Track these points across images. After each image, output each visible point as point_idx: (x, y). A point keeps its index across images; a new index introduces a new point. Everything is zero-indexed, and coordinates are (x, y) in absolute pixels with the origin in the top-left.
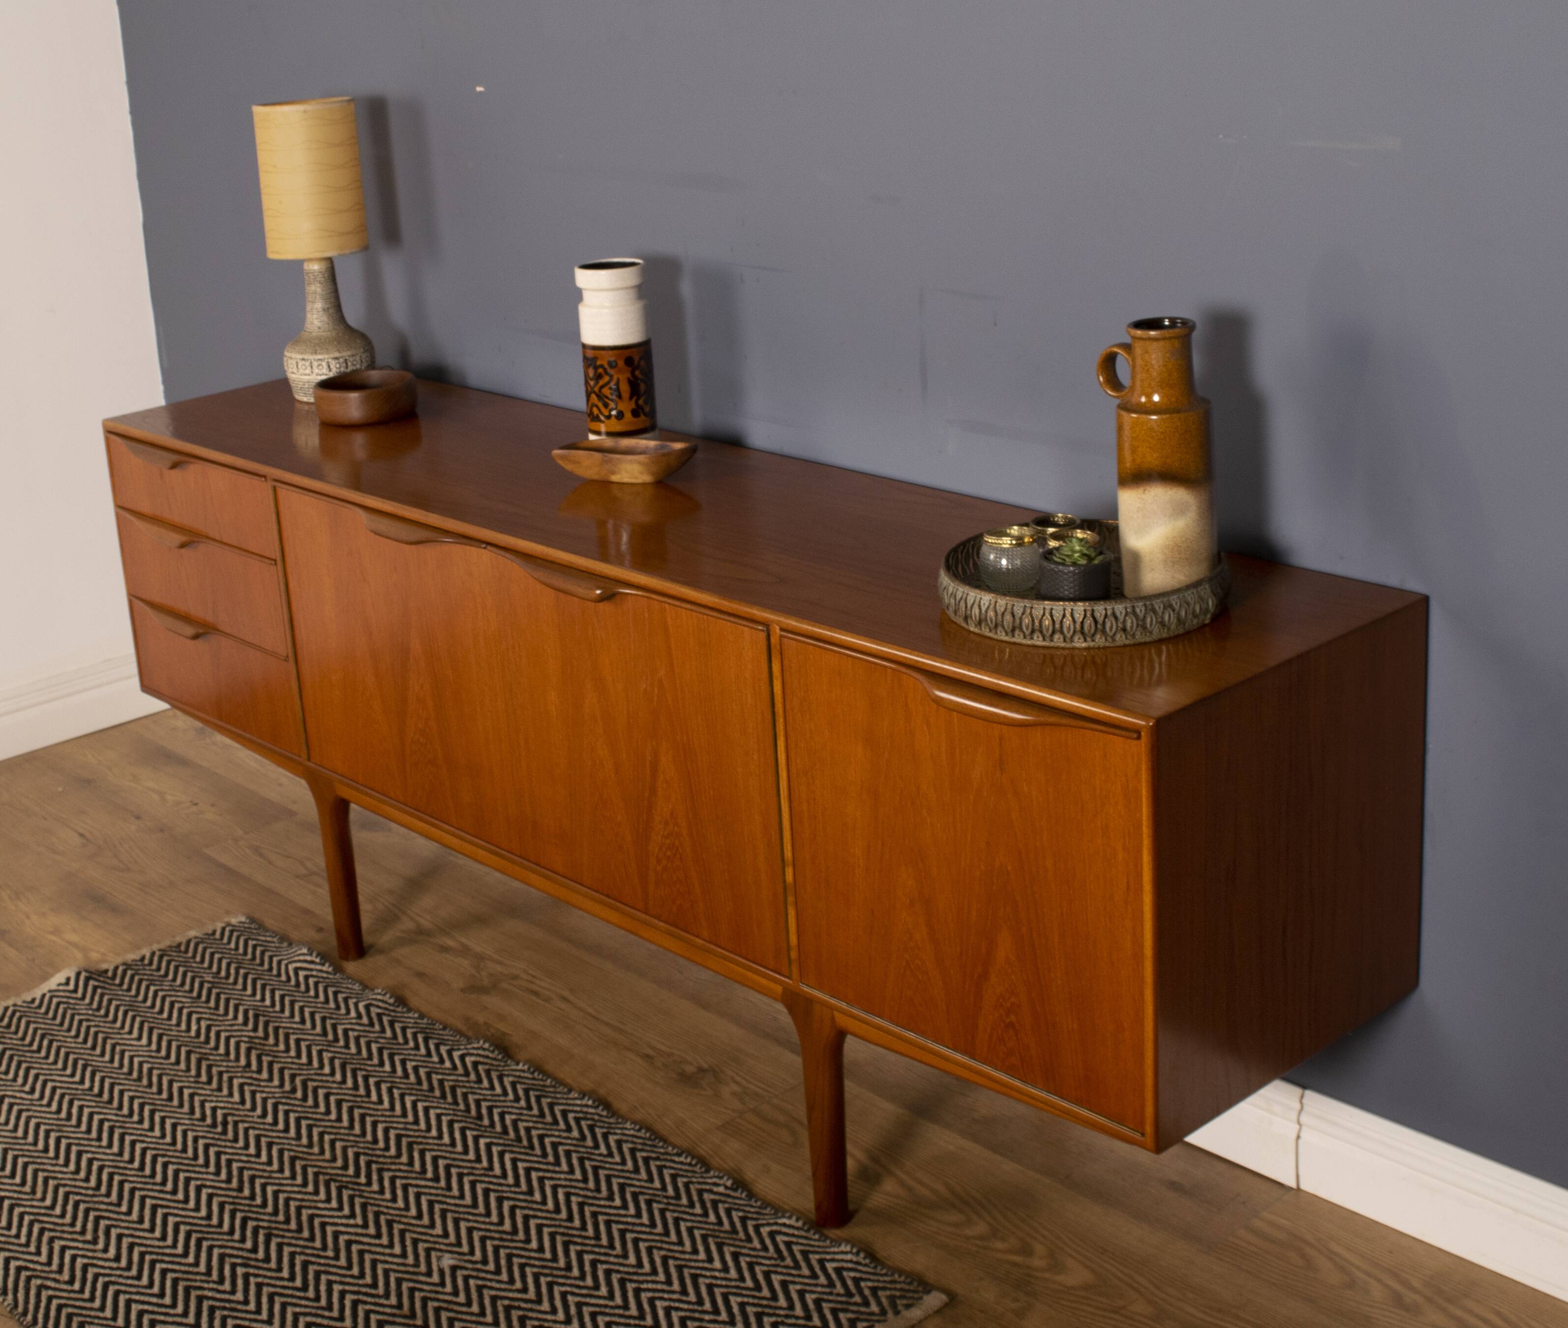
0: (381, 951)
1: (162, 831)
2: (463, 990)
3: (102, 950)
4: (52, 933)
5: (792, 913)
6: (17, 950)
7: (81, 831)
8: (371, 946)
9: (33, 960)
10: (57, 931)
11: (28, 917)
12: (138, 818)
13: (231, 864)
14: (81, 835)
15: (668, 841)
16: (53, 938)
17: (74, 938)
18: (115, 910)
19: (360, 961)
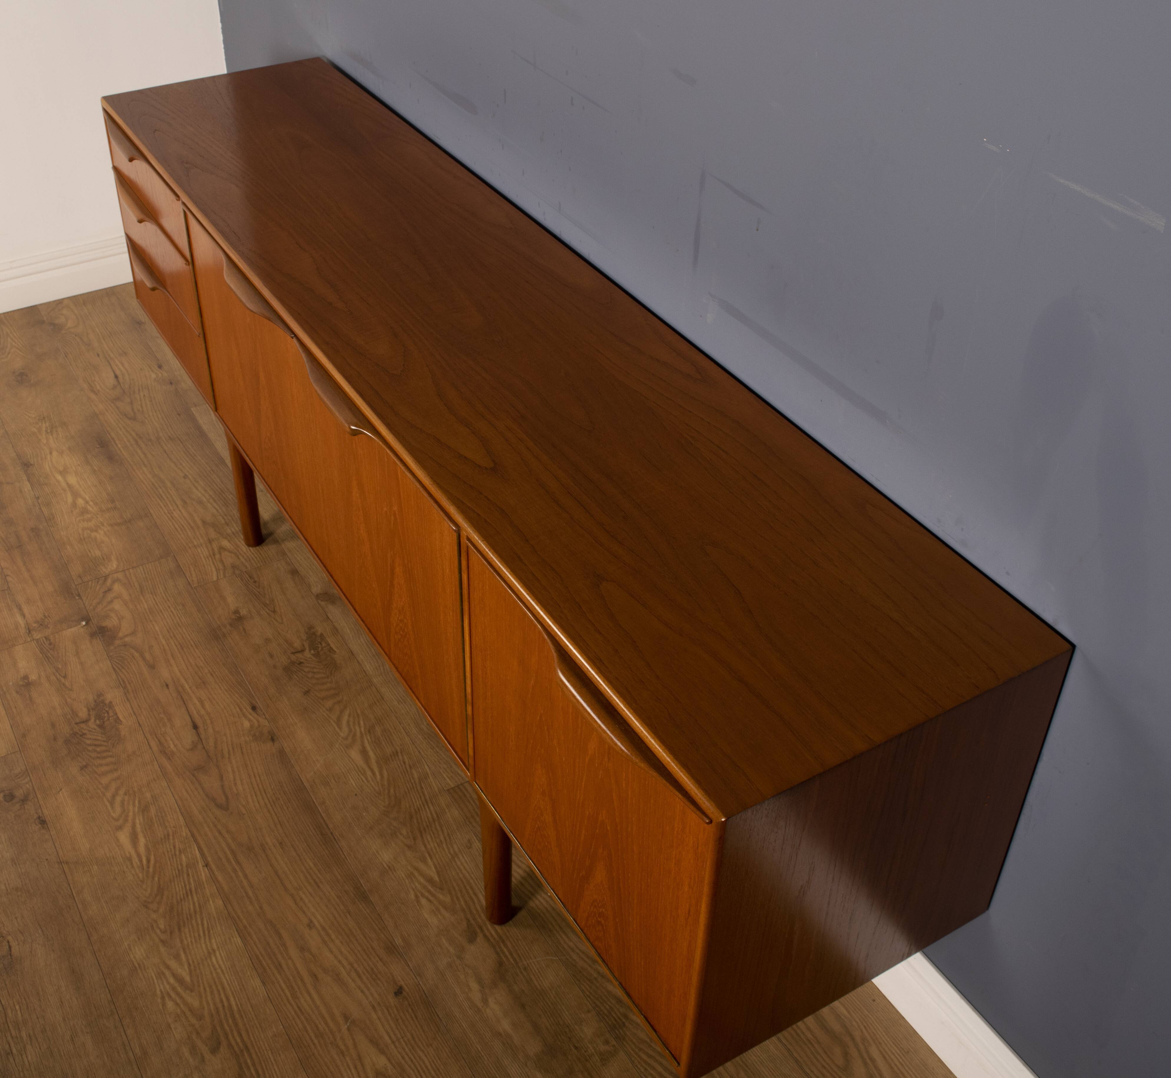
0: (276, 542)
1: (171, 383)
2: (318, 596)
3: (87, 498)
4: (60, 473)
5: (470, 736)
6: (32, 485)
7: (118, 373)
8: (271, 534)
9: (38, 498)
10: (64, 472)
11: (51, 453)
12: (160, 367)
13: (205, 428)
14: (116, 377)
15: (401, 625)
16: (59, 478)
17: (72, 480)
18: (111, 458)
19: (257, 548)
